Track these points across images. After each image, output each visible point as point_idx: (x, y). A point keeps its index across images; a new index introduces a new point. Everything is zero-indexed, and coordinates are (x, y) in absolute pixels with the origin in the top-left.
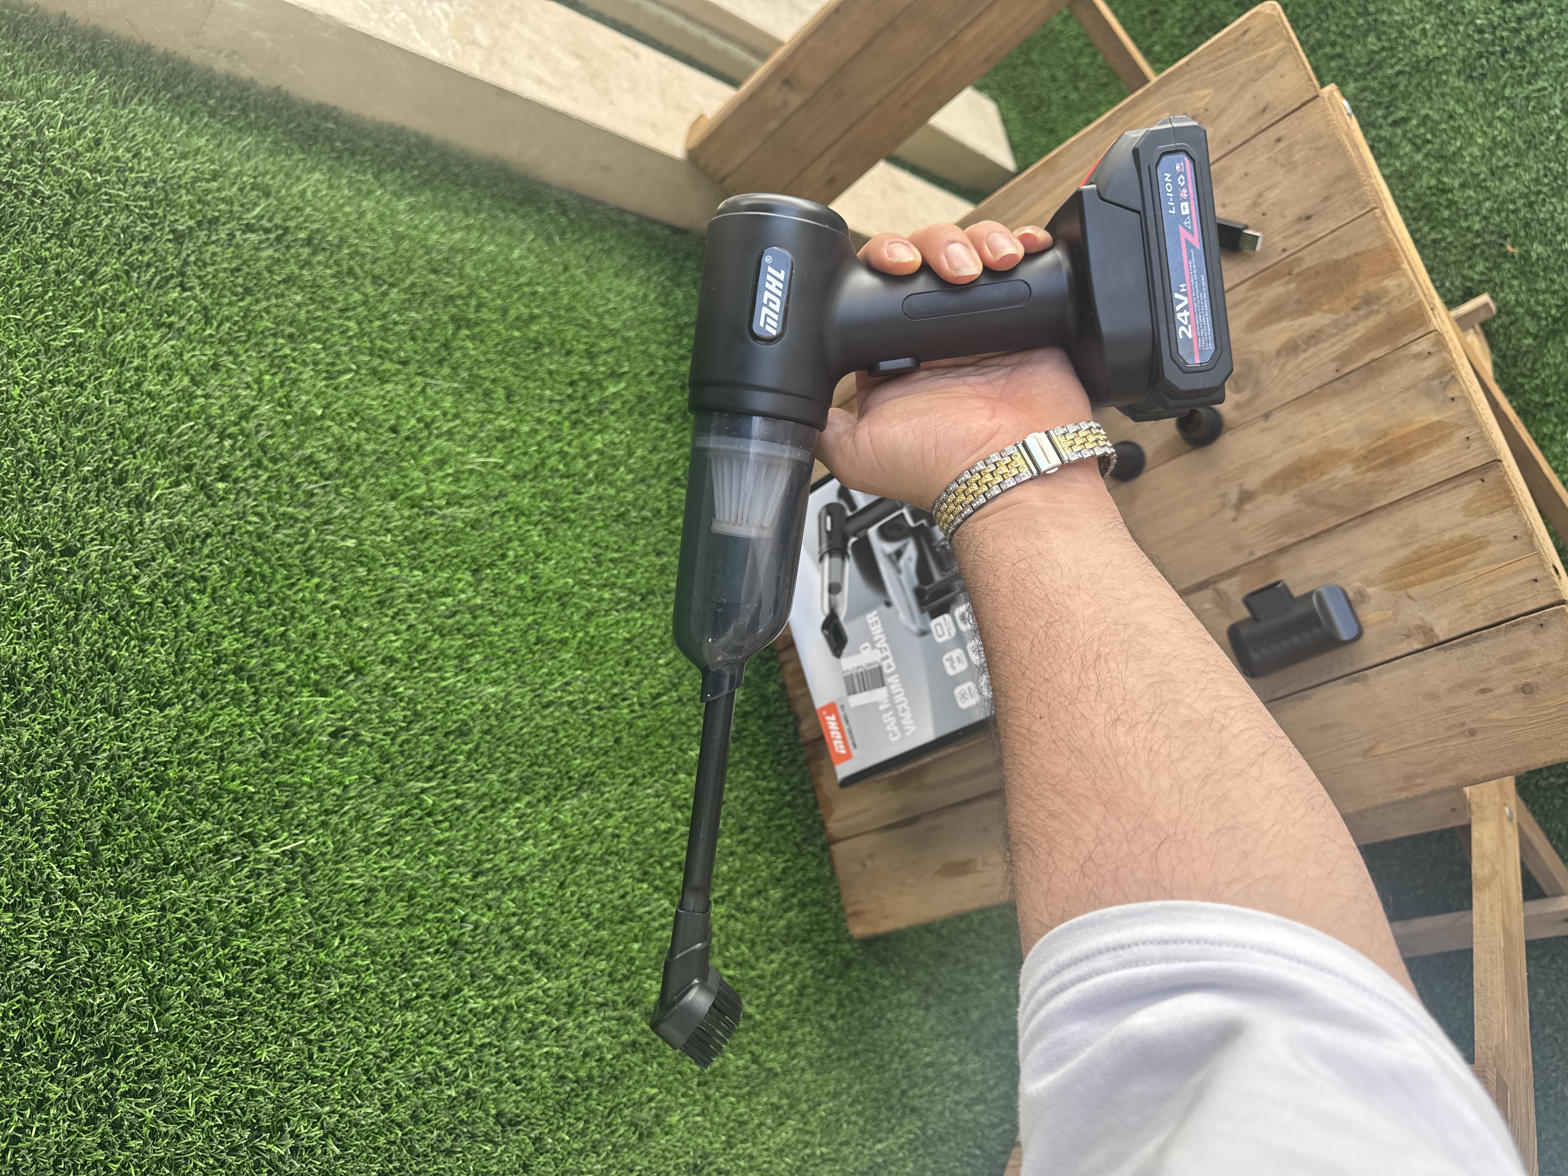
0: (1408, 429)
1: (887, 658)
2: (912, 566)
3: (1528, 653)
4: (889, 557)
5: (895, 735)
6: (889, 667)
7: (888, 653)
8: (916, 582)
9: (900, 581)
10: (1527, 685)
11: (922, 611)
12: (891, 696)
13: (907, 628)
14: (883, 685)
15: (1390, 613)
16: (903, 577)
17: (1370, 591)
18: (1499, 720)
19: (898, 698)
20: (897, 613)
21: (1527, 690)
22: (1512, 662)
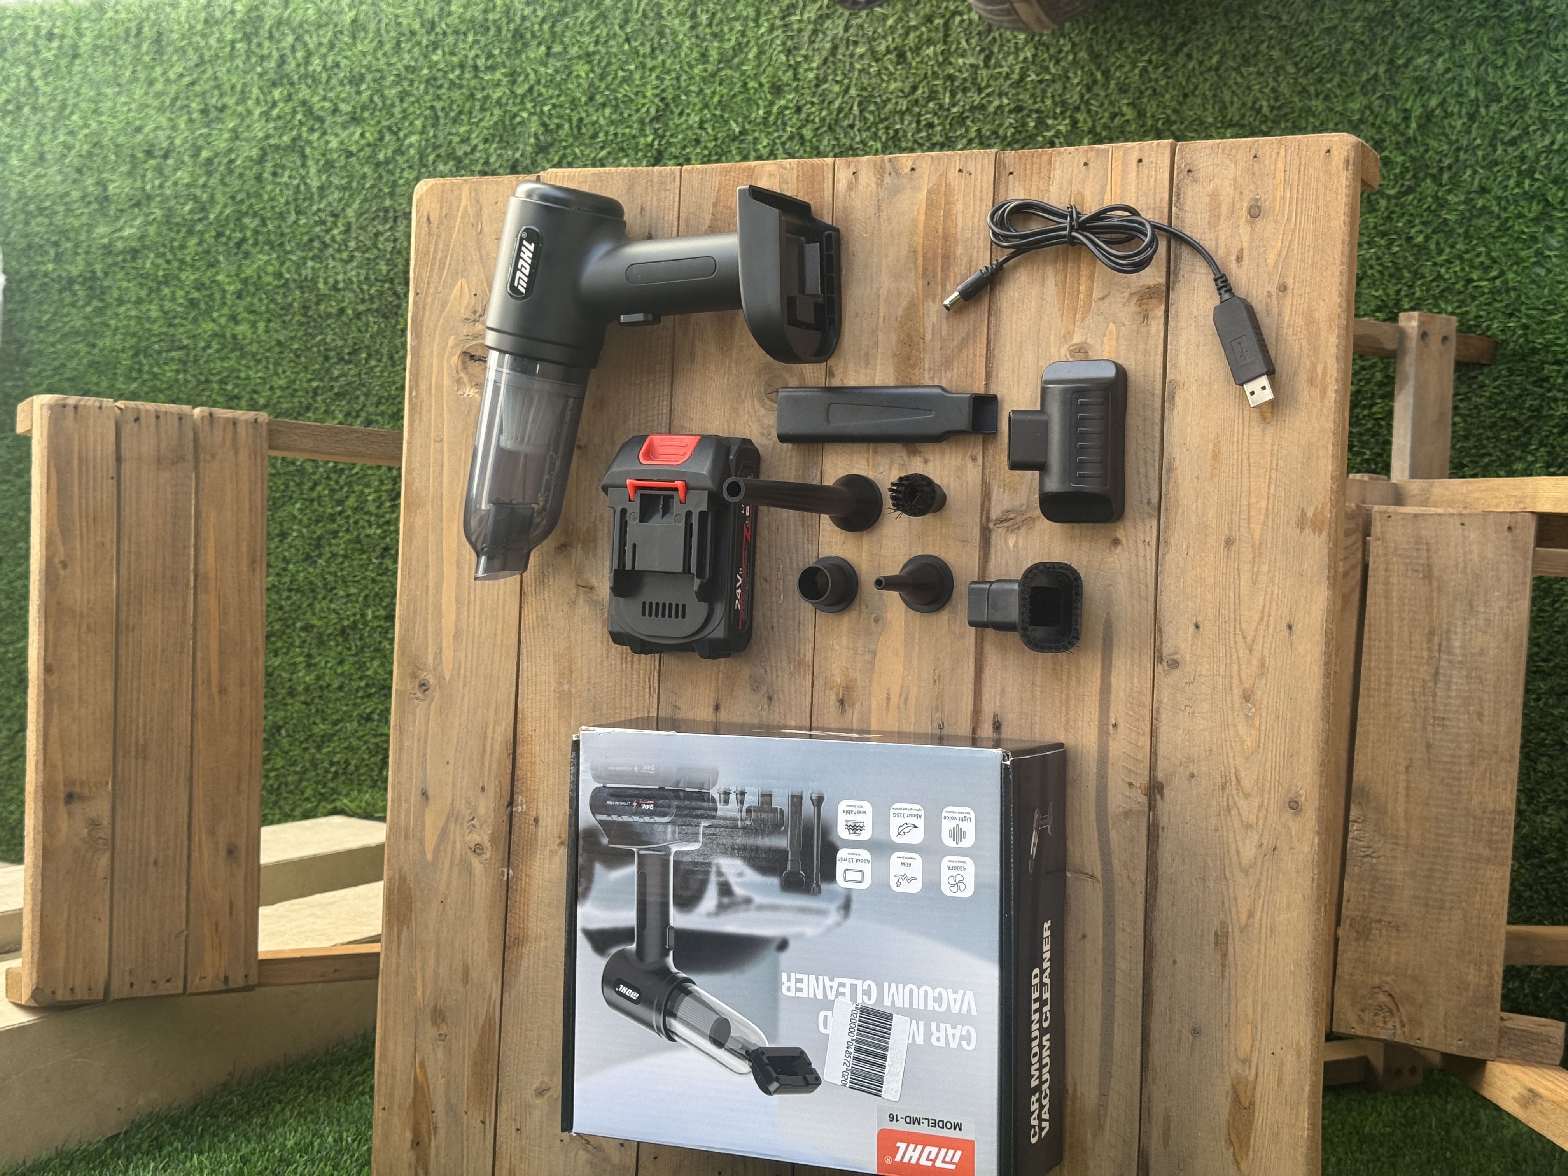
0: (921, 227)
1: (854, 988)
2: (752, 875)
3: (1215, 197)
4: (722, 908)
5: (967, 1038)
6: (867, 992)
7: (849, 982)
8: (774, 881)
9: (761, 908)
10: (1250, 208)
11: (817, 892)
12: (910, 1013)
13: (829, 930)
14: (890, 1017)
15: (1112, 326)
16: (758, 899)
17: (1077, 339)
18: (1279, 255)
19: (918, 1004)
20: (800, 936)
21: (1255, 212)
22: (1219, 217)
